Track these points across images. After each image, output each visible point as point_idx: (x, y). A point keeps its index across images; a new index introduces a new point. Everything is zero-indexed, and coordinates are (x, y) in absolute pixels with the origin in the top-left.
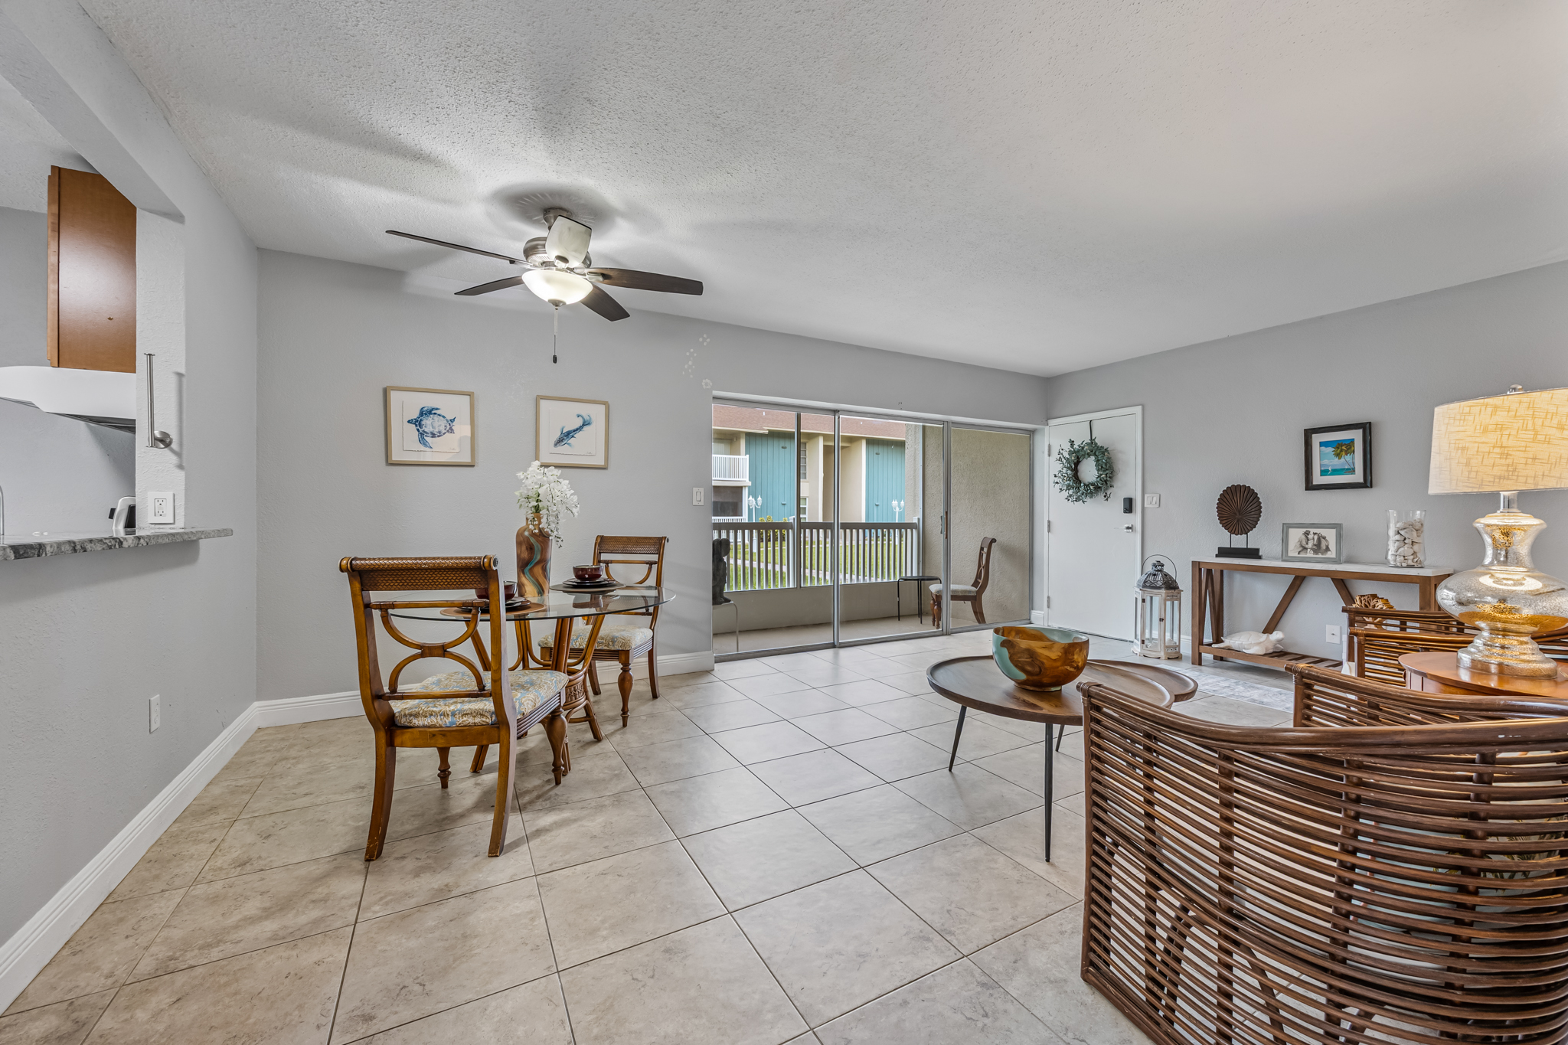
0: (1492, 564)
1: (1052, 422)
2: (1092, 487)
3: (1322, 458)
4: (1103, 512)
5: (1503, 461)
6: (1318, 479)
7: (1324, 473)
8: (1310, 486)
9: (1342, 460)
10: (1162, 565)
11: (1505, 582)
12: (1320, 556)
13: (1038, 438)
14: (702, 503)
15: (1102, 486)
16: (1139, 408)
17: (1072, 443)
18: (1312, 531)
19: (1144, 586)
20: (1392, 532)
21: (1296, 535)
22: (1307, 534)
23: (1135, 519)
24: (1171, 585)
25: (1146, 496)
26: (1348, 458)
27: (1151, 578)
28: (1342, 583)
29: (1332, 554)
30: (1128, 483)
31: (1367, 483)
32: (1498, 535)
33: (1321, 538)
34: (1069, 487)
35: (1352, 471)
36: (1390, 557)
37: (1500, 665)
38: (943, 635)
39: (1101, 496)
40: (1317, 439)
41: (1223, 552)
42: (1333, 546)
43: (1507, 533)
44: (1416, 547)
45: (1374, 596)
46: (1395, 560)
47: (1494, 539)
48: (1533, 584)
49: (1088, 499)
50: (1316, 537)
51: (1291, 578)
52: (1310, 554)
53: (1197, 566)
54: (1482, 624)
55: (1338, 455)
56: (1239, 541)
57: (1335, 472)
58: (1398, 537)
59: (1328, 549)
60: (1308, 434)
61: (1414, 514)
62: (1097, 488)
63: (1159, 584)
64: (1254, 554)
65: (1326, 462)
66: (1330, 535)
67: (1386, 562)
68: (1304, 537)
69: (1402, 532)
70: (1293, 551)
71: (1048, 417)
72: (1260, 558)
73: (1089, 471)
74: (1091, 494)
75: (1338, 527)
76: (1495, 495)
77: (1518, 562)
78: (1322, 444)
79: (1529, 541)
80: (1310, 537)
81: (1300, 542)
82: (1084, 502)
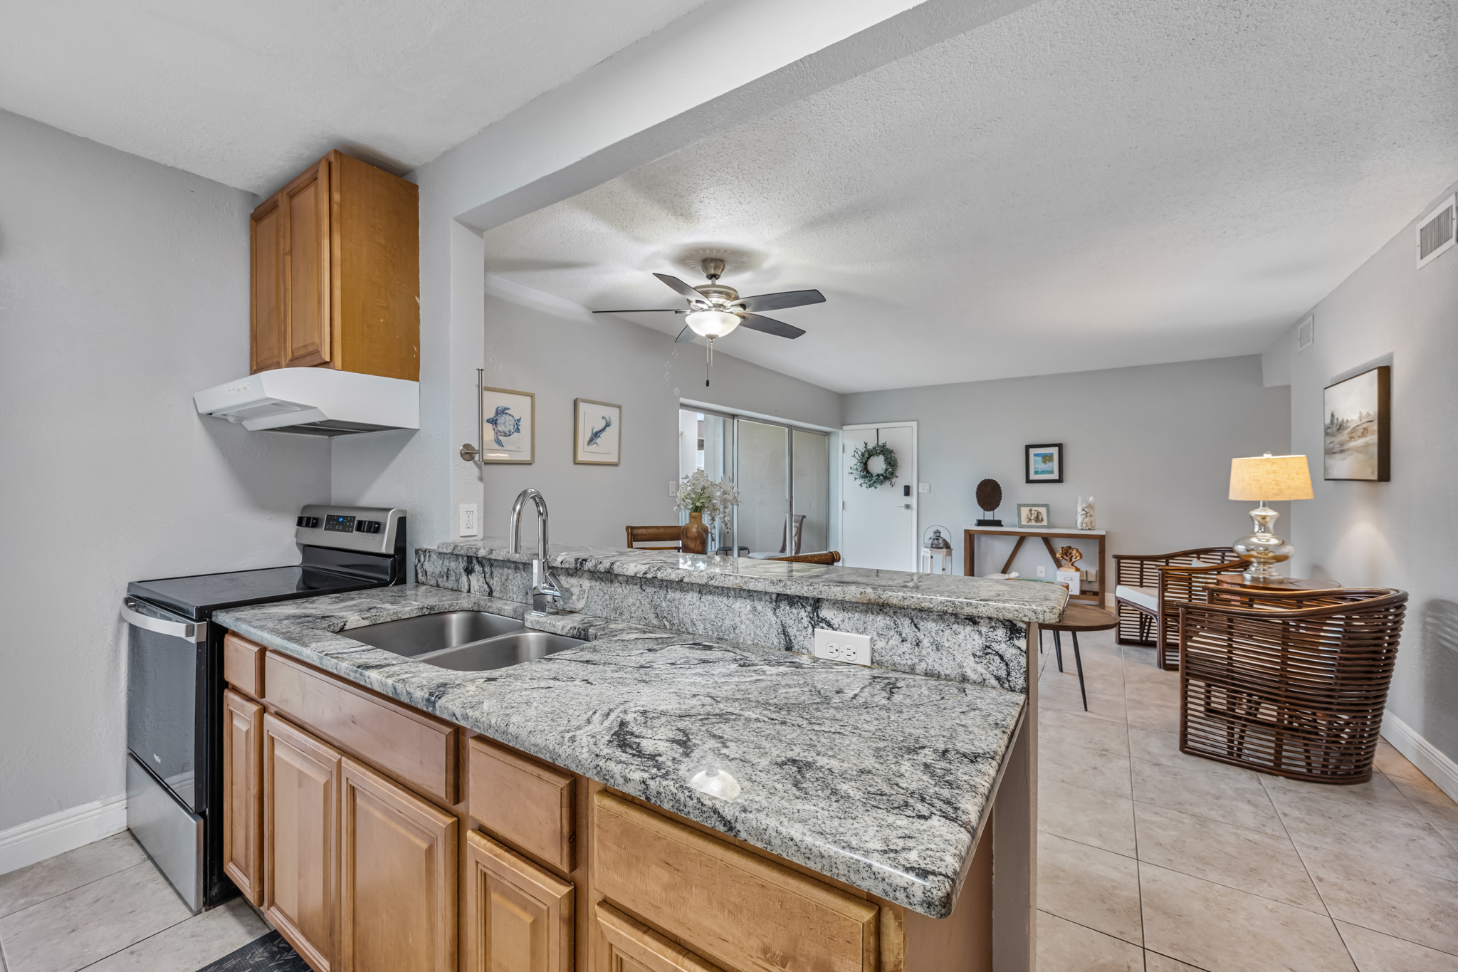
0: (1258, 532)
1: (845, 428)
2: (881, 478)
3: (1035, 463)
4: (889, 495)
5: (1277, 487)
6: (1033, 477)
7: (1036, 473)
8: (1028, 481)
9: (1047, 465)
10: (940, 532)
11: (1263, 540)
12: (1039, 524)
13: (833, 439)
15: (888, 476)
16: (914, 424)
17: (866, 444)
18: (1034, 508)
19: (932, 547)
20: (1079, 510)
21: (1025, 511)
22: (1031, 510)
23: (913, 500)
24: (947, 546)
25: (920, 484)
26: (1050, 464)
27: (935, 542)
28: (1047, 540)
29: (1045, 523)
30: (907, 474)
31: (1060, 480)
32: (1259, 518)
33: (1038, 513)
34: (863, 477)
35: (1052, 472)
36: (1079, 524)
37: (1264, 578)
39: (887, 484)
40: (1032, 451)
41: (981, 523)
42: (1045, 518)
43: (1264, 518)
44: (1092, 518)
45: (1070, 548)
46: (1082, 526)
47: (1259, 522)
48: (1274, 541)
49: (878, 486)
50: (1036, 513)
51: (1016, 539)
52: (1033, 523)
53: (967, 532)
54: (1254, 560)
55: (1044, 462)
56: (989, 516)
57: (1043, 472)
58: (1084, 512)
59: (1042, 520)
60: (1028, 447)
61: (1089, 498)
62: (886, 478)
63: (941, 545)
64: (998, 523)
65: (1037, 466)
66: (1043, 511)
67: (1076, 527)
68: (1029, 513)
69: (1086, 510)
70: (1024, 522)
71: (842, 423)
72: (1002, 526)
73: (878, 465)
74: (882, 483)
75: (1047, 506)
76: (1258, 502)
77: (1269, 532)
78: (1035, 455)
79: (1273, 522)
80: (1033, 512)
81: (1028, 515)
82: (875, 488)
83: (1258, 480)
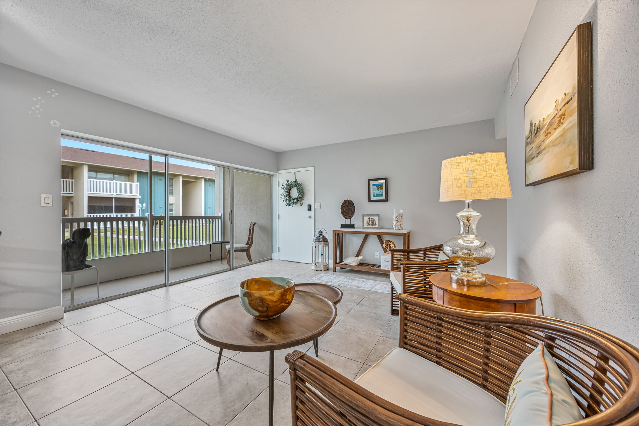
0: (463, 233)
1: (280, 172)
2: (295, 200)
3: (374, 190)
4: (300, 210)
5: (475, 186)
6: (372, 198)
7: (374, 196)
8: (370, 201)
9: (379, 191)
10: (322, 232)
11: (467, 242)
12: (373, 227)
13: (274, 178)
14: (51, 205)
15: (299, 200)
16: (313, 168)
17: (288, 181)
18: (371, 217)
19: (316, 241)
20: (394, 218)
21: (366, 219)
22: (369, 218)
23: (312, 213)
24: (325, 240)
25: (316, 204)
26: (381, 190)
27: (318, 238)
28: (380, 236)
29: (377, 226)
30: (309, 199)
31: (386, 200)
32: (464, 219)
33: (374, 220)
34: (286, 200)
35: (382, 195)
36: (394, 227)
37: (468, 280)
38: (230, 270)
39: (299, 203)
40: (372, 183)
41: (343, 226)
42: (377, 223)
43: (468, 219)
44: (401, 223)
45: (389, 241)
46: (395, 228)
47: (464, 223)
48: (477, 243)
49: (294, 205)
50: (372, 220)
51: (364, 235)
52: (370, 226)
53: (334, 232)
54: (460, 262)
55: (378, 189)
56: (348, 222)
57: (377, 195)
58: (396, 219)
59: (376, 224)
60: (369, 181)
61: (400, 211)
62: (298, 200)
63: (321, 240)
64: (352, 226)
65: (374, 192)
66: (376, 218)
67: (392, 228)
68: (368, 220)
69: (397, 217)
70: (365, 226)
71: (278, 170)
72: (355, 228)
73: (295, 193)
74: (295, 203)
75: (378, 215)
76: (463, 202)
77: (473, 234)
78: (374, 185)
79: (476, 222)
80: (370, 219)
81: (367, 221)
82: (292, 206)
83: (459, 179)
